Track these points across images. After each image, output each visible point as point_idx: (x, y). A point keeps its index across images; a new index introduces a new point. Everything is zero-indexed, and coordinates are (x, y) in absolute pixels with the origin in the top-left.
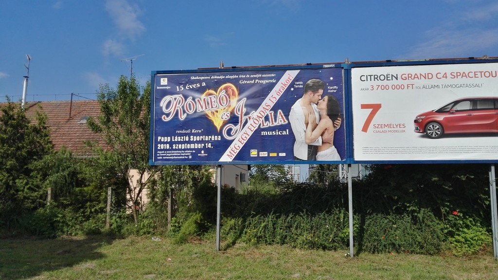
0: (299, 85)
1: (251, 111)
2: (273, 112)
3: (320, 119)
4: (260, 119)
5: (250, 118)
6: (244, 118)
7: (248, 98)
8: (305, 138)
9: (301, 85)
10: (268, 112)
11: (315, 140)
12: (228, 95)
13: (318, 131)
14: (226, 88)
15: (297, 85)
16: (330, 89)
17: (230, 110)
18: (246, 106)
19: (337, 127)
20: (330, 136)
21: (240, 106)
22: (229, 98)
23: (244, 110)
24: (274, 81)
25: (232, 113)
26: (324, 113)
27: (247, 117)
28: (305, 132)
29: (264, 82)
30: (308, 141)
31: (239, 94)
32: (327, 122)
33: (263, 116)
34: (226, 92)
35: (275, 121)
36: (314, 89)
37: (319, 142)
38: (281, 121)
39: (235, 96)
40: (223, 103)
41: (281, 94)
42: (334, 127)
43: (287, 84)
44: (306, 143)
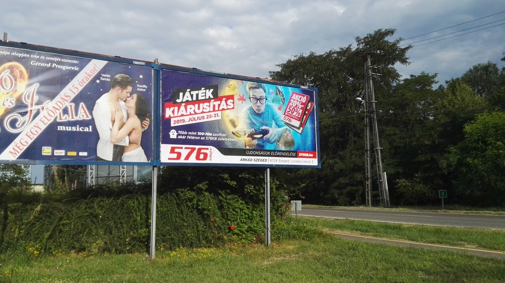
0: (106, 78)
1: (46, 100)
2: (73, 105)
3: (128, 117)
4: (57, 111)
5: (43, 108)
6: (35, 108)
7: (42, 83)
8: (111, 136)
9: (109, 78)
10: (68, 104)
11: (121, 140)
12: (14, 76)
14: (11, 68)
15: (103, 77)
16: (139, 88)
17: (16, 95)
18: (39, 93)
19: (145, 128)
20: (137, 136)
21: (30, 92)
22: (16, 80)
23: (36, 98)
24: (76, 69)
25: (19, 100)
26: (133, 112)
27: (39, 107)
28: (111, 130)
29: (64, 68)
30: (114, 140)
31: (30, 77)
33: (61, 108)
34: (12, 72)
35: (76, 115)
36: (123, 84)
37: (126, 143)
38: (83, 116)
39: (24, 78)
40: (6, 86)
41: (85, 85)
42: (143, 127)
43: (92, 74)
44: (112, 142)
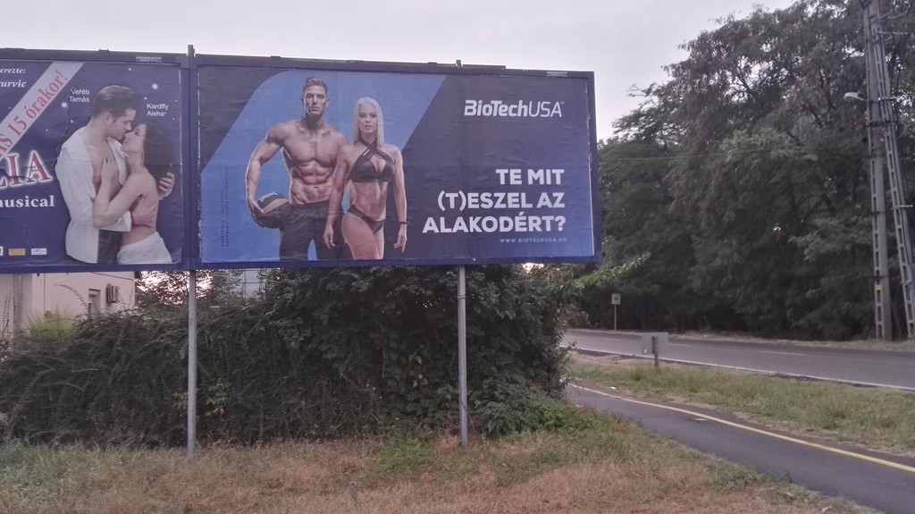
0: (81, 96)
2: (17, 155)
3: (129, 173)
8: (94, 213)
9: (86, 96)
10: (6, 155)
11: (115, 219)
13: (123, 199)
15: (76, 96)
16: (151, 110)
19: (164, 193)
20: (148, 210)
24: (21, 84)
26: (138, 161)
28: (93, 201)
30: (99, 222)
32: (143, 181)
35: (23, 175)
36: (116, 107)
37: (126, 224)
38: (36, 176)
41: (38, 114)
42: (160, 191)
43: (51, 92)
44: (95, 226)
